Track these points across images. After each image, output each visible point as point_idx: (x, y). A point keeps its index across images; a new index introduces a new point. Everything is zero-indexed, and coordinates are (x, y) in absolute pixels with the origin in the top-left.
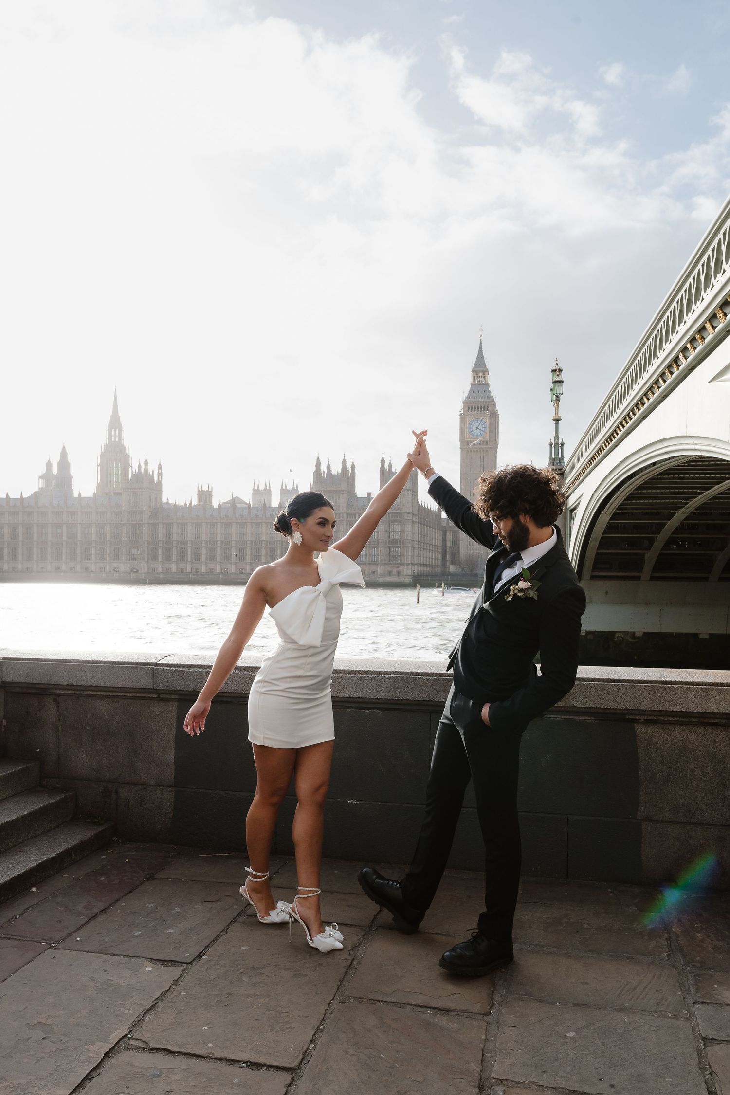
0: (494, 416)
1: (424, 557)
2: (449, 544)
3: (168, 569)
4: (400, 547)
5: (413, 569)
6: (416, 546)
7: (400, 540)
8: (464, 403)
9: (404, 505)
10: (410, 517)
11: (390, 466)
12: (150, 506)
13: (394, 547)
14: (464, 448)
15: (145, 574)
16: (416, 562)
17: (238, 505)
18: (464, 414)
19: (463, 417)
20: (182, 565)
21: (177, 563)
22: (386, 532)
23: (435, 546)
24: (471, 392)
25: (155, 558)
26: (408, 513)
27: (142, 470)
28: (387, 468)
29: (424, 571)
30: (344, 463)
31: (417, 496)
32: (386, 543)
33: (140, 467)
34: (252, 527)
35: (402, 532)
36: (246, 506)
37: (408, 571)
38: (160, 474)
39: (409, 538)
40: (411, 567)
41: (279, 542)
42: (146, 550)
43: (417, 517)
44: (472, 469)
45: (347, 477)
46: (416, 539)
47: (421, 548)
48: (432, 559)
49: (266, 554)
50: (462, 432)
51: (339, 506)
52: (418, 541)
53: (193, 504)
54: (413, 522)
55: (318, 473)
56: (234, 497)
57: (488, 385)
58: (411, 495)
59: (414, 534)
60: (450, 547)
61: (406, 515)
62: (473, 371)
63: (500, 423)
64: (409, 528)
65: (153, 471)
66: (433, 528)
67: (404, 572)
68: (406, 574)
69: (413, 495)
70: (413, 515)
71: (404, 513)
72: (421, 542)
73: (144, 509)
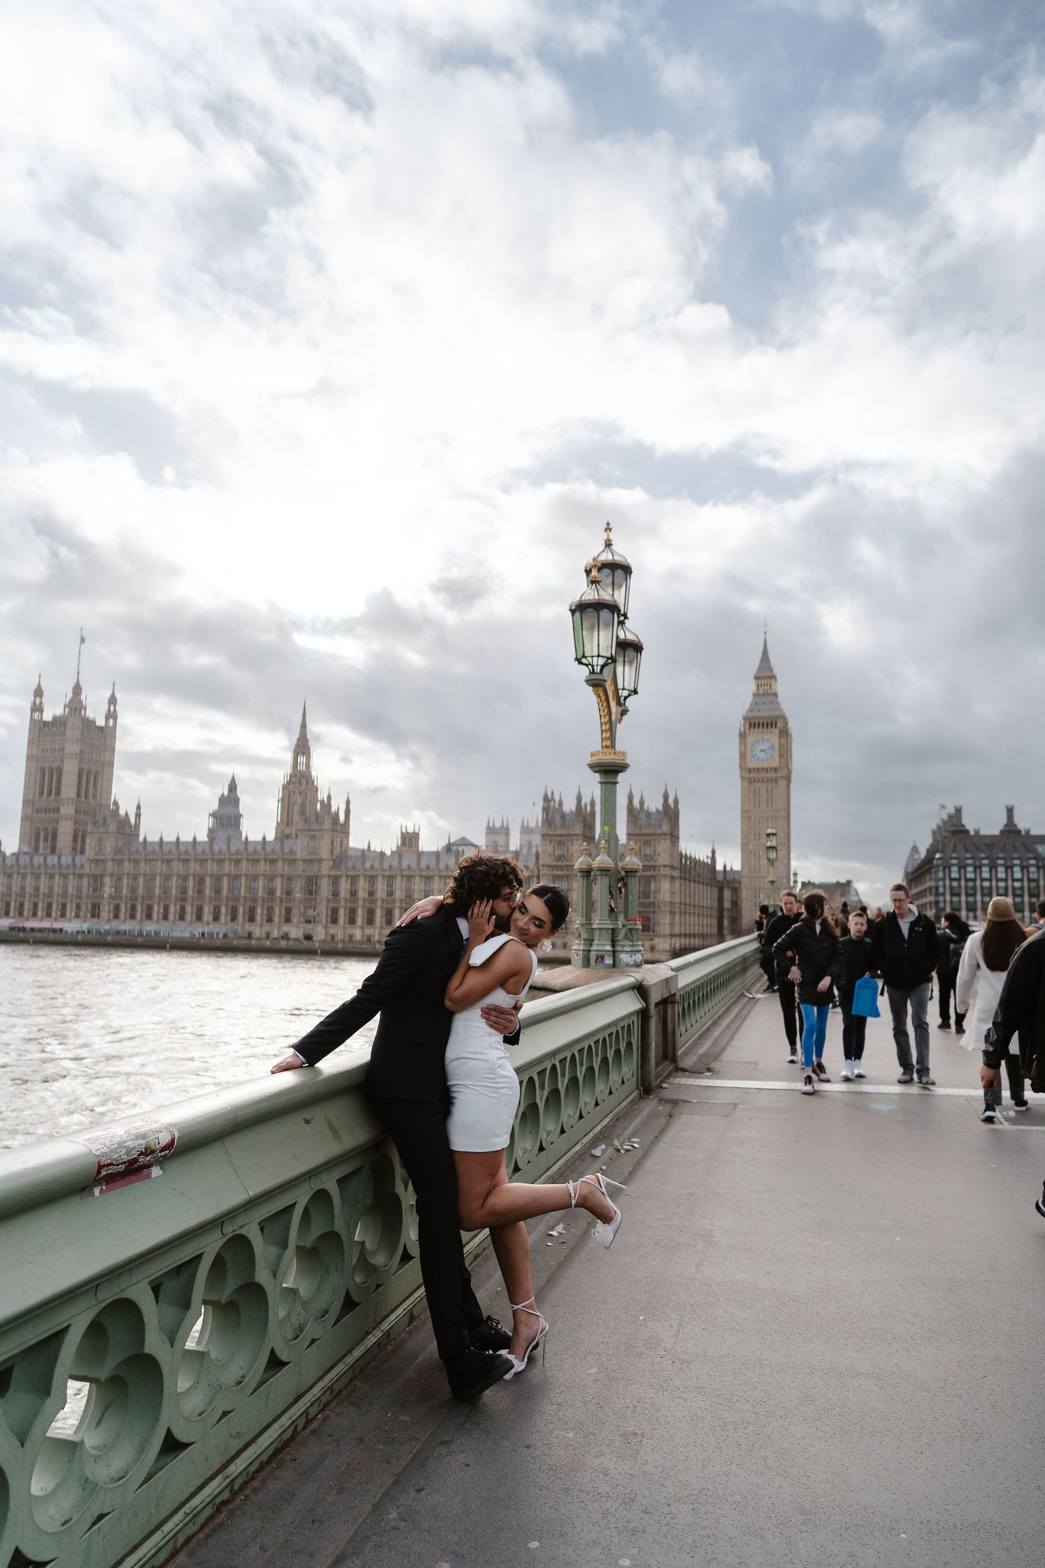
0: (785, 734)
1: (685, 924)
2: (727, 905)
3: (351, 936)
4: (654, 912)
5: (673, 942)
6: (677, 910)
7: (654, 903)
8: (745, 718)
9: (659, 855)
11: (642, 803)
12: (332, 853)
14: (746, 778)
15: (319, 942)
16: (677, 931)
18: (745, 732)
19: (742, 736)
20: (368, 931)
21: (362, 928)
23: (707, 908)
24: (754, 703)
25: (334, 921)
26: (665, 866)
27: (325, 807)
28: (638, 806)
29: (690, 945)
30: (579, 798)
31: (678, 842)
35: (658, 891)
38: (347, 813)
39: (667, 899)
42: (324, 910)
43: (678, 871)
44: (757, 806)
45: (584, 817)
46: (677, 900)
48: (703, 926)
50: (743, 756)
51: (572, 855)
52: (681, 904)
54: (672, 878)
57: (776, 695)
58: (668, 842)
59: (674, 893)
60: (729, 910)
61: (662, 868)
62: (756, 678)
63: (794, 745)
64: (665, 886)
66: (703, 884)
67: (661, 948)
68: (664, 951)
69: (672, 841)
70: (672, 867)
71: (660, 866)
72: (685, 904)
73: (324, 857)
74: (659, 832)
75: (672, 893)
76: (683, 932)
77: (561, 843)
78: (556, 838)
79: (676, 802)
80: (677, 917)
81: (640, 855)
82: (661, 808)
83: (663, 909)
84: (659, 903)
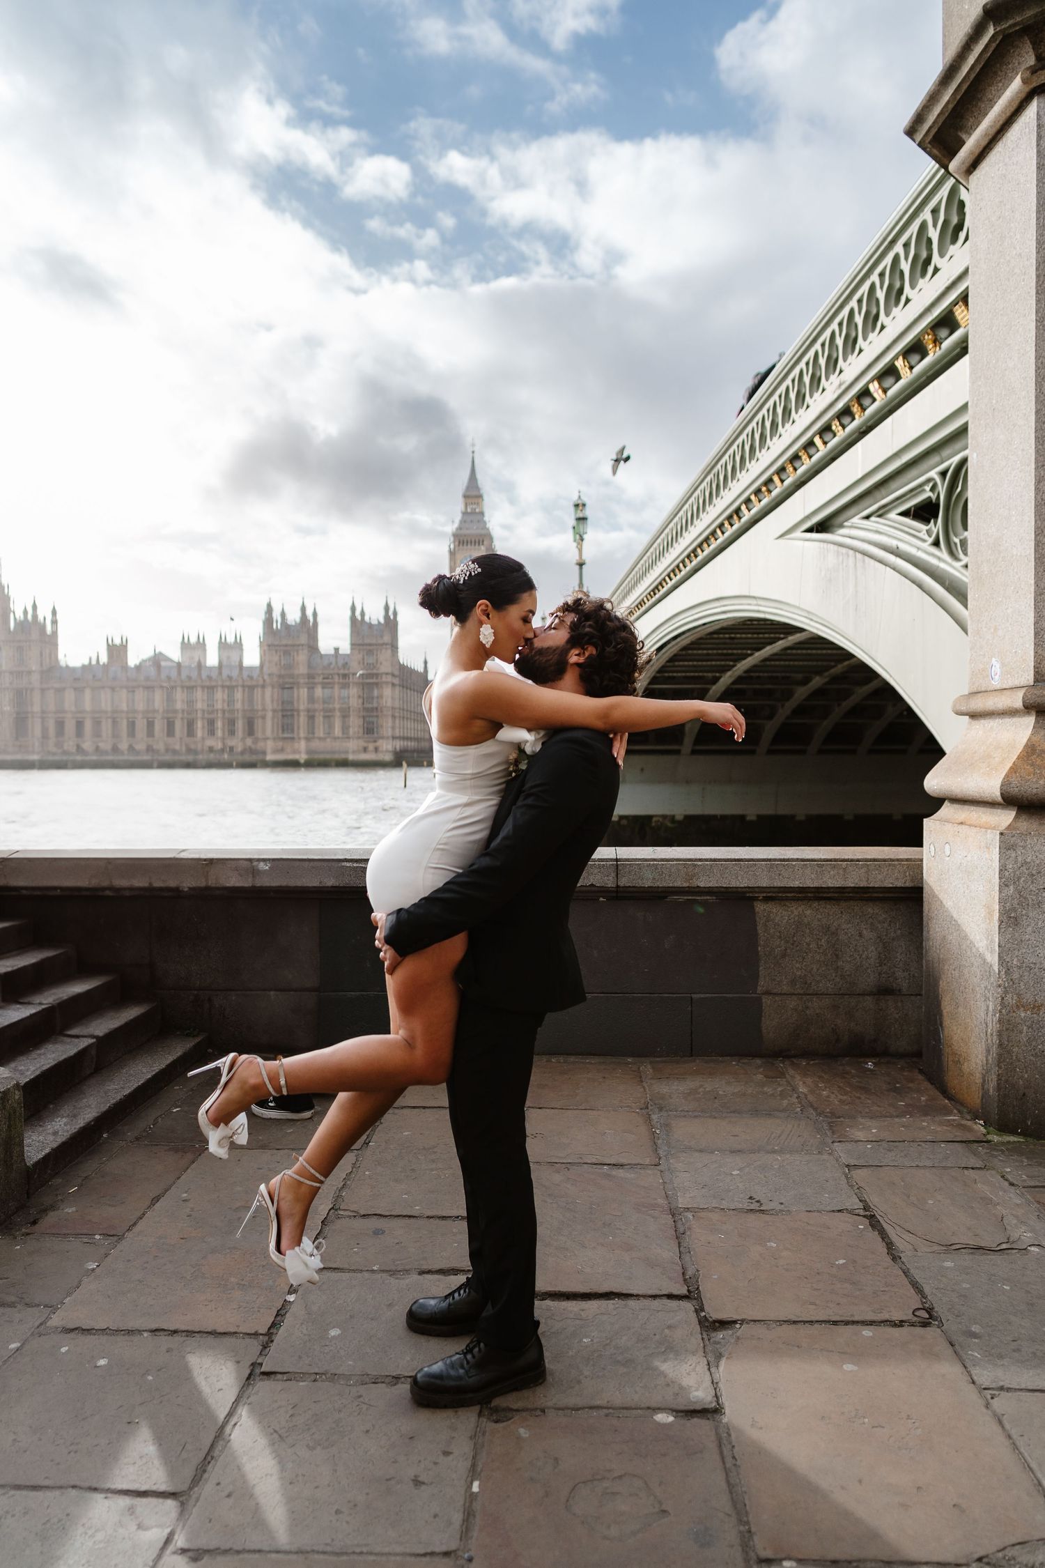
1: (404, 728)
4: (377, 716)
5: (395, 744)
6: (397, 714)
7: (377, 708)
8: (455, 536)
9: (381, 664)
10: (389, 679)
11: (363, 614)
13: (369, 716)
15: (38, 755)
16: (398, 735)
17: (163, 664)
18: (454, 549)
19: (452, 553)
22: (359, 697)
24: (463, 521)
26: (387, 674)
27: (30, 617)
28: (359, 618)
30: (303, 609)
31: (397, 652)
32: (359, 712)
33: (25, 612)
34: (183, 692)
35: (380, 697)
36: (175, 665)
37: (387, 748)
38: (54, 622)
39: (389, 704)
40: (391, 741)
41: (219, 712)
43: (397, 679)
45: (308, 628)
46: (397, 705)
47: (403, 718)
49: (203, 727)
51: (298, 665)
52: (400, 709)
53: (101, 663)
54: (393, 685)
55: (269, 621)
56: (157, 651)
57: (482, 514)
58: (389, 651)
61: (383, 676)
62: (465, 497)
64: (387, 692)
65: (45, 619)
67: (384, 749)
68: (387, 751)
69: (392, 650)
70: (393, 675)
71: (382, 674)
72: (403, 710)
73: (34, 669)
74: (380, 641)
75: (393, 698)
76: (402, 734)
77: (286, 653)
78: (282, 648)
79: (395, 613)
80: (397, 721)
81: (364, 663)
82: (382, 621)
83: (385, 713)
84: (381, 708)
